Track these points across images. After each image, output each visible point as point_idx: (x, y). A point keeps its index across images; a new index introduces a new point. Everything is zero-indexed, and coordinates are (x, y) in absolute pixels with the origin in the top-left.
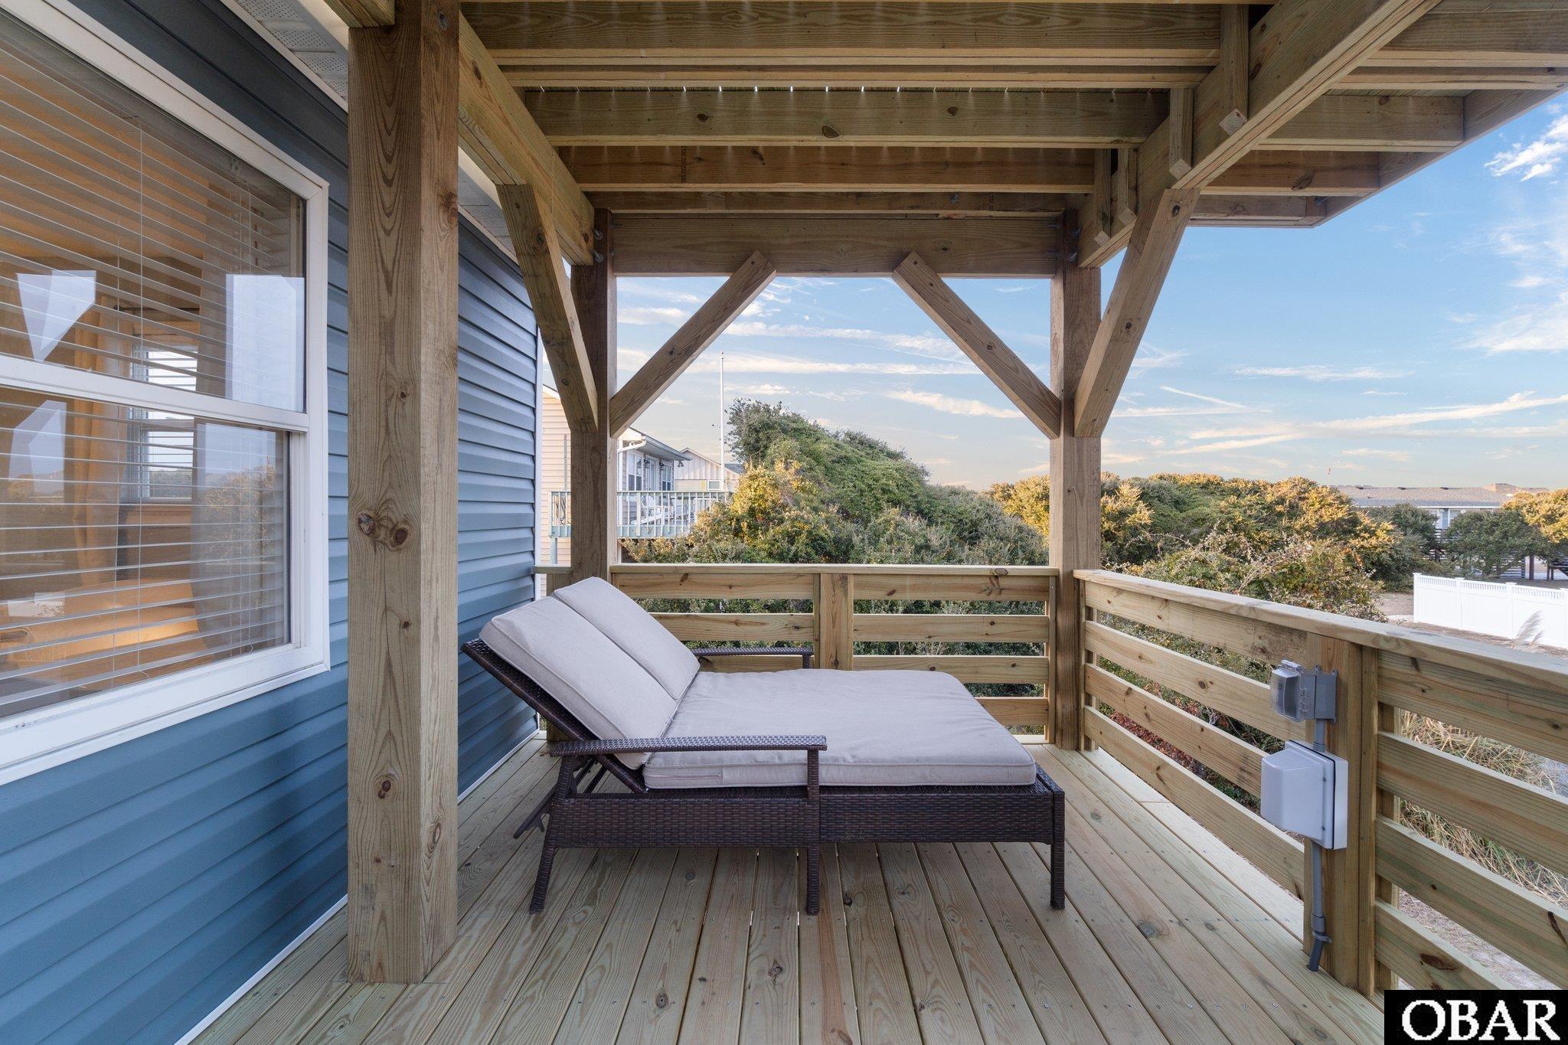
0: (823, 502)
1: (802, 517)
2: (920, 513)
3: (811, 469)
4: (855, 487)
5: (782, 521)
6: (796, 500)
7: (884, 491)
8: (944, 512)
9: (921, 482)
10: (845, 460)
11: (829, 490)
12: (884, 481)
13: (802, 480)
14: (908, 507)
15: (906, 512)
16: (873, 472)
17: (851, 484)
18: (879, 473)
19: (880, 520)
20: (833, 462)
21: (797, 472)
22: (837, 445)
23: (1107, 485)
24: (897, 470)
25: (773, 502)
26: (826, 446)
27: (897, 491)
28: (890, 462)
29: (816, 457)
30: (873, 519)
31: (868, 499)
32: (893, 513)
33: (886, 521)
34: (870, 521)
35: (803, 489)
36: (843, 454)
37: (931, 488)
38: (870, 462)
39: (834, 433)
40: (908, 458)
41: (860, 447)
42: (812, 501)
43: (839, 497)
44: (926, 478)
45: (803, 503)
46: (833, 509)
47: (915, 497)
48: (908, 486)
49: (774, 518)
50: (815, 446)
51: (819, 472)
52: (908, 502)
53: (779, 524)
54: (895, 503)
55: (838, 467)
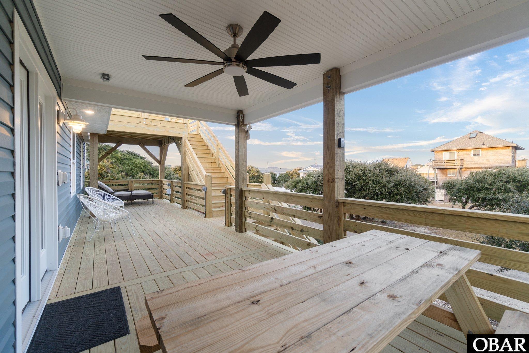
0: (120, 171)
1: (114, 176)
2: (150, 174)
3: (115, 162)
4: (130, 167)
5: (107, 177)
6: (111, 171)
7: (139, 168)
8: (157, 174)
9: (151, 166)
10: (127, 159)
11: (121, 168)
12: (139, 165)
13: (113, 165)
14: (146, 172)
15: (146, 174)
16: (135, 163)
17: (129, 166)
18: (137, 163)
19: (138, 176)
20: (123, 160)
21: (111, 163)
22: (123, 155)
24: (143, 162)
25: (104, 171)
26: (120, 155)
27: (143, 168)
28: (141, 160)
29: (117, 158)
30: (136, 176)
31: (134, 171)
32: (142, 174)
33: (140, 176)
34: (135, 176)
35: (113, 168)
36: (126, 157)
37: (154, 167)
38: (134, 160)
39: (122, 150)
40: (147, 158)
41: (131, 155)
42: (116, 171)
43: (125, 170)
44: (152, 165)
45: (114, 172)
46: (124, 173)
47: (149, 170)
48: (146, 167)
49: (104, 176)
50: (116, 155)
51: (118, 163)
52: (147, 171)
53: (106, 178)
54: (142, 172)
55: (124, 161)
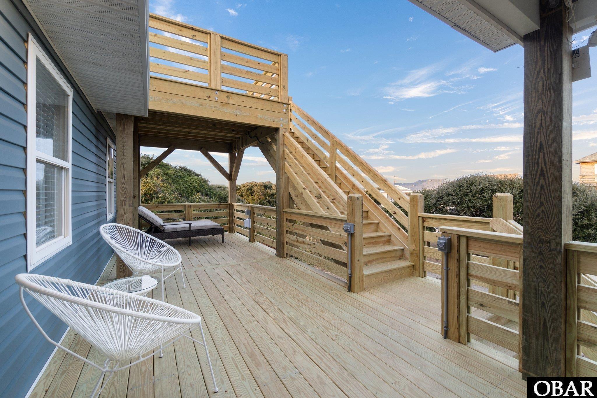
0: (172, 191)
1: (166, 196)
2: (207, 195)
3: (167, 180)
4: (183, 186)
5: (157, 198)
6: (162, 191)
7: (194, 187)
8: (215, 194)
9: (207, 185)
10: (180, 176)
11: (174, 187)
12: (194, 184)
13: (164, 183)
14: (202, 193)
15: (202, 194)
16: (190, 181)
17: (182, 185)
18: (192, 181)
19: (193, 197)
20: (175, 177)
21: (162, 181)
22: (176, 171)
23: (269, 186)
24: (199, 180)
25: (154, 191)
26: (172, 171)
27: (199, 187)
28: (196, 178)
29: (169, 175)
30: (191, 197)
31: (188, 190)
32: (198, 195)
33: (196, 197)
34: (190, 198)
35: (164, 187)
36: (179, 174)
37: (211, 186)
38: (189, 177)
39: (175, 166)
40: (202, 176)
41: (185, 172)
42: (168, 191)
43: (178, 190)
44: (209, 183)
45: (165, 192)
46: (177, 194)
47: (205, 189)
48: (203, 186)
49: (154, 197)
50: (168, 171)
51: (170, 181)
52: (203, 191)
53: (156, 199)
54: (199, 192)
55: (177, 179)
